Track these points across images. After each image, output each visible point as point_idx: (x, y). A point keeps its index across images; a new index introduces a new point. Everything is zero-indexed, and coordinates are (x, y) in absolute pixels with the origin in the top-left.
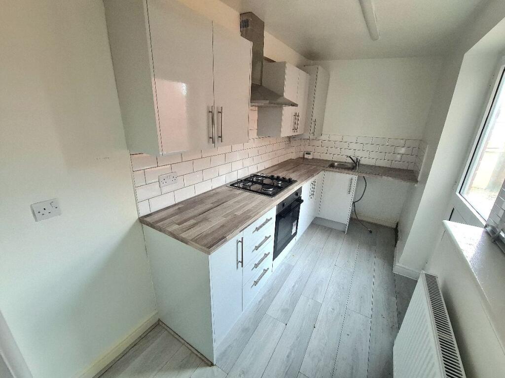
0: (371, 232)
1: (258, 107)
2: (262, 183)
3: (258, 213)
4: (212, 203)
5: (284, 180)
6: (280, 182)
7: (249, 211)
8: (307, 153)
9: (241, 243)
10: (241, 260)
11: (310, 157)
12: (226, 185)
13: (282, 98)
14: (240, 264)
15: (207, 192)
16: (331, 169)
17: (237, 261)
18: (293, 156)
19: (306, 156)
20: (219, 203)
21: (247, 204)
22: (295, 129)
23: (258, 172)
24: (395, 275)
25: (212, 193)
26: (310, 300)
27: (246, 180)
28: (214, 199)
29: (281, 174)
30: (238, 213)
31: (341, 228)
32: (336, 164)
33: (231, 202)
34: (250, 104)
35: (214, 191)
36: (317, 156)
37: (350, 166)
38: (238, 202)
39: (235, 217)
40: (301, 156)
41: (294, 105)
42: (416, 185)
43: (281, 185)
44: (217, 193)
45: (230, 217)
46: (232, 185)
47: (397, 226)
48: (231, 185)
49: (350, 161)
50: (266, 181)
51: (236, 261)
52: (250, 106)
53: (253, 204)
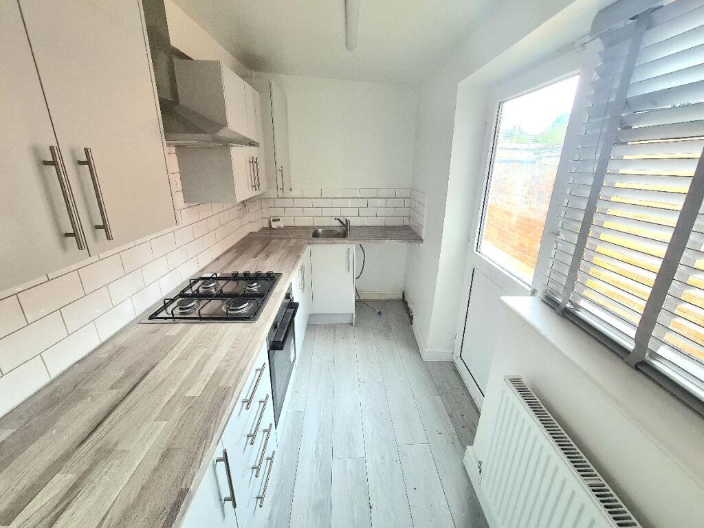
0: (380, 313)
1: (178, 147)
2: (221, 296)
3: (241, 373)
4: (112, 387)
5: (258, 277)
6: (255, 284)
7: (218, 374)
8: (274, 220)
9: (223, 464)
10: (229, 495)
11: (281, 224)
12: (138, 321)
13: (225, 129)
14: (229, 504)
15: (90, 354)
16: (316, 240)
17: (221, 500)
18: (255, 228)
19: (274, 225)
20: (135, 380)
21: (208, 357)
22: (256, 186)
23: (202, 271)
24: (426, 364)
25: (103, 354)
26: (349, 462)
27: (184, 296)
28: (115, 372)
29: (248, 265)
30: (195, 391)
31: (347, 320)
32: (320, 230)
33: (164, 366)
34: (165, 142)
35: (109, 347)
36: (291, 223)
37: (339, 230)
38: (185, 357)
39: (193, 405)
40: (266, 225)
41: (251, 143)
42: (421, 245)
43: (258, 289)
44: (120, 351)
45: (178, 412)
46: (153, 317)
47: (403, 297)
48: (151, 318)
49: (338, 224)
50: (228, 287)
51: (218, 502)
52: (165, 145)
53: (221, 354)
